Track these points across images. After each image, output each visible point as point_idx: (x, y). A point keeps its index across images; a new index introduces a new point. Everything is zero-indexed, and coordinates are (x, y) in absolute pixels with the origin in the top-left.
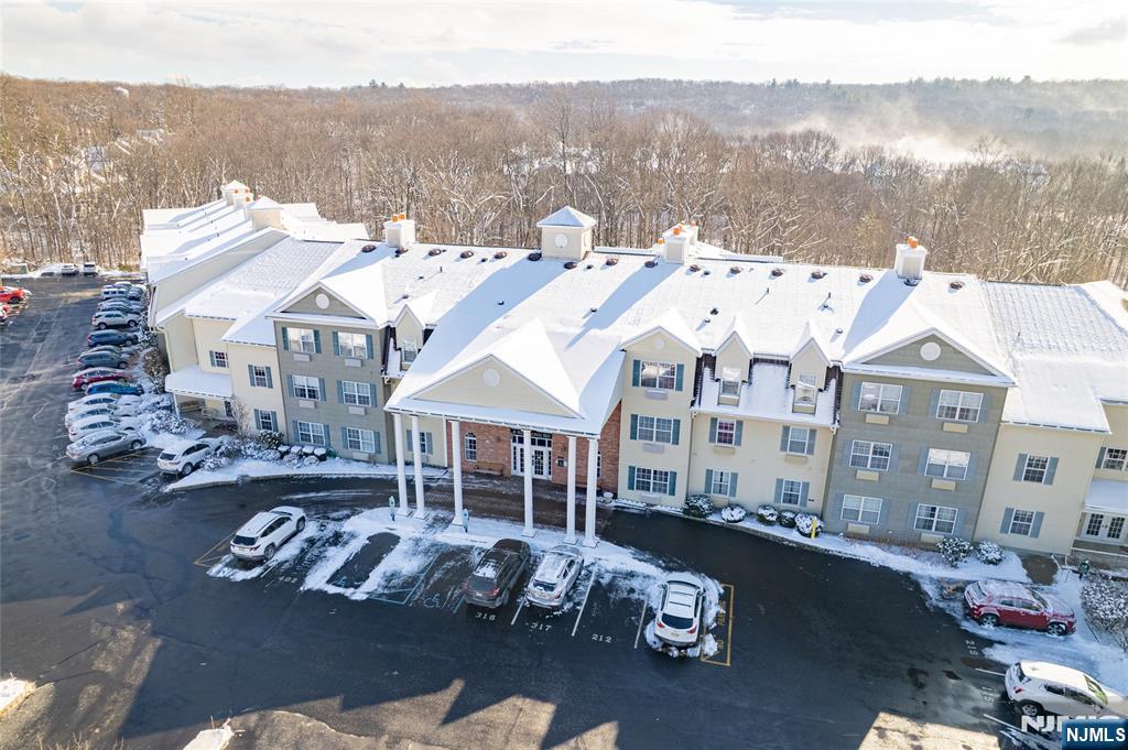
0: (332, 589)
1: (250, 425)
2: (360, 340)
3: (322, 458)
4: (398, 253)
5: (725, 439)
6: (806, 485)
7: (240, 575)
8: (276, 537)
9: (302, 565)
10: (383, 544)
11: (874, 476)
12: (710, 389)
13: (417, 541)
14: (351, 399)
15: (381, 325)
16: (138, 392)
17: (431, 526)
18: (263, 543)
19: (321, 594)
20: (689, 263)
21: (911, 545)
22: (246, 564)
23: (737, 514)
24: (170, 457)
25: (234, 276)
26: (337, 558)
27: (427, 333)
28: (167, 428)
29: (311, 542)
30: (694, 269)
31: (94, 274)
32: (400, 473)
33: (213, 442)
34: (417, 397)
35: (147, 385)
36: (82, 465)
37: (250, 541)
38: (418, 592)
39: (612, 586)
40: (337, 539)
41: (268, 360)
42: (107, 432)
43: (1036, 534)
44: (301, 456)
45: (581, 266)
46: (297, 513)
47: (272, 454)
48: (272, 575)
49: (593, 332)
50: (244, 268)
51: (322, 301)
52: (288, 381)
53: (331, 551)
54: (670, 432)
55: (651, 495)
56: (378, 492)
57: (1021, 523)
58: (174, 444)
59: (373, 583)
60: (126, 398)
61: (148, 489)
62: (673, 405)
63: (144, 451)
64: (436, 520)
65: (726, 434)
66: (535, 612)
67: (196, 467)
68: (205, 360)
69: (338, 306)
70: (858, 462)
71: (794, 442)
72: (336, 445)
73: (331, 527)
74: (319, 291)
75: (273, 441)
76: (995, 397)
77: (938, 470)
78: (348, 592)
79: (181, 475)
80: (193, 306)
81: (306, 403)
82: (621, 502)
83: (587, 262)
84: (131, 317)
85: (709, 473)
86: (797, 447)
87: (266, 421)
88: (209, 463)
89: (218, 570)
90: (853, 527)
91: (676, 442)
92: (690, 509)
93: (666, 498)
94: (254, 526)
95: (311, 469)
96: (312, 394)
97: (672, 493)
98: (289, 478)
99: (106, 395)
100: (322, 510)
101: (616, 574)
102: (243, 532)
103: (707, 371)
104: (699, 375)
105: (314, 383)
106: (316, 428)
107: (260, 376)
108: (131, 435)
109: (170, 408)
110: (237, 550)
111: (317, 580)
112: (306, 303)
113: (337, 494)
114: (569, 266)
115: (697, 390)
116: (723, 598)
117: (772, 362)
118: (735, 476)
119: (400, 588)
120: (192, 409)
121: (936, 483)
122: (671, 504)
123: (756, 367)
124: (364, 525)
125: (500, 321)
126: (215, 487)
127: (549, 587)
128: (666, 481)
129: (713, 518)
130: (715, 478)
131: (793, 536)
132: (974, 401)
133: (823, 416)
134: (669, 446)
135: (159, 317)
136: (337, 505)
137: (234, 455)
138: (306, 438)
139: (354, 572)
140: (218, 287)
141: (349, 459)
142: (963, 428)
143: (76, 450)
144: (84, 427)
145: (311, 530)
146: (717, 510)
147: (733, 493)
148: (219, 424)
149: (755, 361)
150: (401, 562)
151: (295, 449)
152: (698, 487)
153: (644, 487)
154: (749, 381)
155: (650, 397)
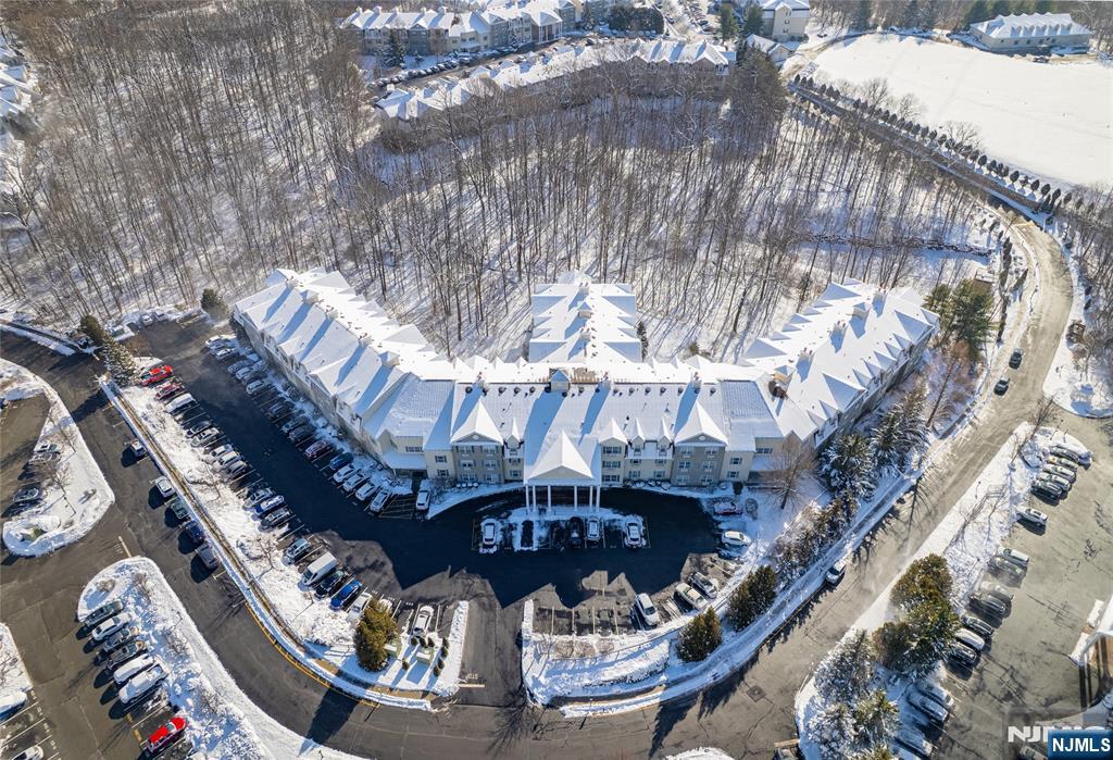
0: (524, 549)
2: (492, 448)
3: (478, 487)
4: (485, 392)
5: (636, 464)
6: (664, 473)
7: (491, 551)
9: (508, 541)
10: (529, 525)
11: (686, 470)
12: (630, 452)
13: (539, 522)
14: (488, 465)
15: (500, 442)
16: (352, 458)
17: (540, 513)
19: (522, 551)
20: (613, 389)
21: (700, 487)
22: (489, 547)
23: (641, 484)
25: (399, 407)
26: (517, 535)
27: (523, 443)
28: (398, 484)
29: (504, 531)
30: (615, 392)
38: (552, 543)
39: (610, 527)
40: (511, 527)
41: (447, 455)
43: (738, 477)
44: (469, 488)
47: (457, 490)
48: (501, 548)
49: (586, 436)
50: (401, 399)
51: (476, 438)
52: (456, 461)
53: (513, 533)
54: (617, 465)
55: (612, 482)
57: (733, 474)
59: (536, 542)
60: (354, 465)
61: (420, 519)
62: (616, 458)
65: (636, 461)
66: (591, 543)
67: (430, 503)
68: (402, 450)
69: (483, 439)
70: (681, 467)
71: (661, 463)
73: (506, 522)
74: (474, 434)
76: (722, 447)
77: (706, 467)
78: (530, 549)
79: (427, 510)
80: (396, 430)
81: (466, 468)
83: (572, 392)
85: (631, 473)
87: (443, 473)
88: (435, 501)
90: (681, 485)
91: (619, 467)
92: (625, 485)
93: (616, 483)
95: (477, 494)
96: (470, 465)
97: (618, 481)
98: (472, 501)
100: (497, 514)
101: (610, 521)
103: (630, 447)
104: (627, 448)
105: (471, 462)
106: (471, 475)
107: (441, 459)
111: (517, 546)
112: (469, 438)
113: (495, 504)
114: (564, 395)
115: (626, 453)
116: (644, 523)
117: (651, 442)
118: (639, 472)
119: (544, 541)
121: (706, 470)
122: (619, 484)
124: (516, 519)
125: (548, 434)
128: (615, 478)
129: (633, 487)
131: (662, 491)
132: (717, 449)
133: (669, 456)
134: (616, 468)
136: (500, 511)
137: (441, 494)
138: (467, 479)
139: (527, 540)
140: (397, 414)
141: (490, 484)
142: (713, 456)
145: (500, 526)
146: (634, 484)
147: (640, 477)
149: (646, 442)
150: (539, 532)
151: (464, 486)
152: (627, 476)
153: (608, 480)
154: (644, 448)
155: (610, 456)
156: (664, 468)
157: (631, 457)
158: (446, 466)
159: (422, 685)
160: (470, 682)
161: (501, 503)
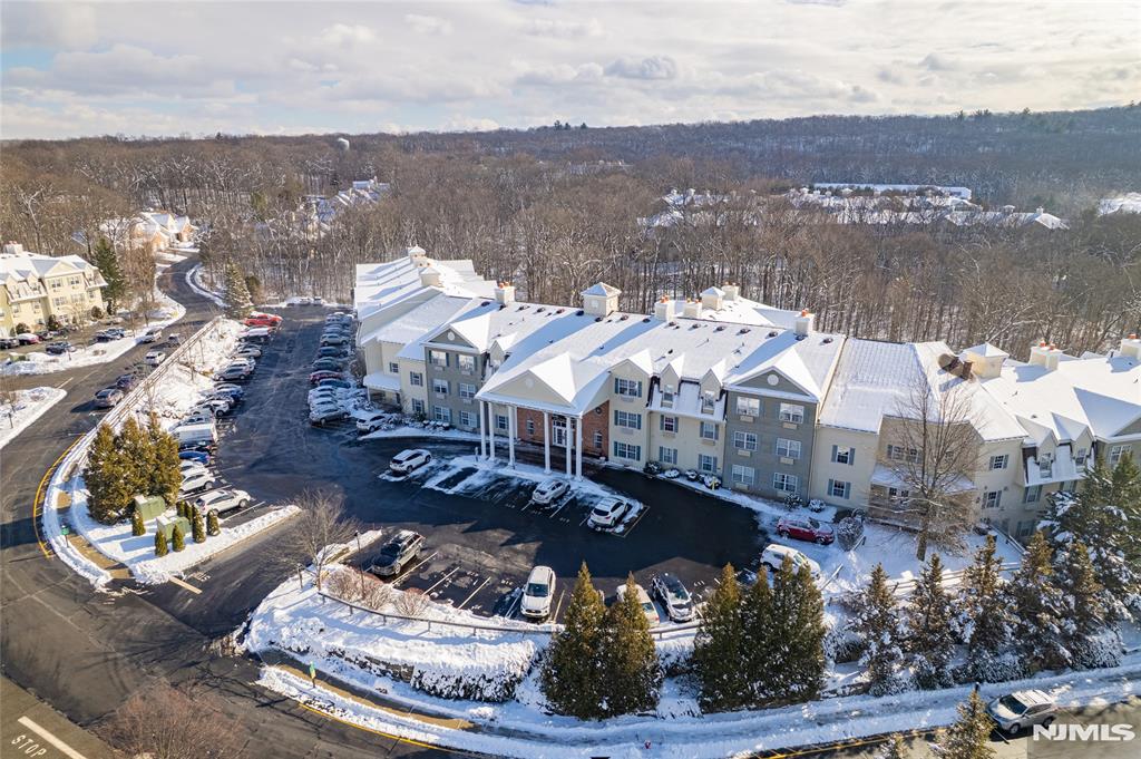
0: (437, 489)
1: (409, 408)
2: (470, 360)
3: (446, 429)
5: (669, 428)
6: (715, 459)
7: (393, 479)
8: (414, 462)
9: (424, 478)
11: (748, 454)
12: (657, 397)
13: (487, 472)
14: (464, 394)
15: (482, 350)
16: (347, 386)
17: (497, 466)
18: (406, 464)
19: (432, 490)
20: (668, 322)
22: (396, 473)
23: (673, 473)
24: (364, 421)
25: (406, 318)
26: (443, 476)
28: (362, 407)
29: (432, 468)
30: (671, 324)
31: (321, 305)
32: (482, 438)
33: (387, 416)
34: (491, 392)
35: (352, 382)
36: (316, 424)
37: (400, 462)
38: (480, 494)
39: (582, 500)
40: (446, 468)
41: (421, 369)
42: (330, 407)
43: (847, 497)
44: (435, 427)
45: (605, 320)
46: (427, 453)
47: (419, 424)
48: (409, 480)
49: (596, 358)
50: (414, 312)
51: (451, 337)
52: (430, 382)
53: (442, 473)
54: (635, 422)
55: (627, 460)
56: (471, 447)
57: (839, 488)
58: (365, 416)
59: (459, 487)
60: (340, 389)
61: (351, 438)
62: (636, 406)
63: (349, 419)
64: (501, 463)
65: (670, 425)
67: (377, 429)
68: (387, 367)
69: (460, 340)
70: (739, 444)
71: (707, 432)
72: (456, 422)
73: (444, 462)
74: (450, 330)
75: (420, 417)
76: (811, 408)
77: (783, 452)
78: (445, 490)
79: (368, 432)
80: (383, 335)
81: (440, 395)
82: (610, 463)
84: (343, 338)
85: (661, 449)
86: (709, 435)
87: (418, 406)
88: (384, 426)
89: (384, 476)
90: (738, 485)
91: (639, 428)
92: (647, 469)
93: (635, 461)
94: (402, 456)
95: (440, 434)
96: (444, 390)
97: (639, 459)
98: (427, 438)
99: (330, 387)
100: (442, 454)
101: (588, 495)
102: (397, 458)
103: (656, 386)
104: (651, 389)
105: (445, 384)
106: (445, 411)
107: (416, 379)
108: (343, 410)
109: (365, 396)
110: (392, 466)
111: (431, 484)
113: (452, 448)
114: (598, 320)
116: (640, 511)
117: (691, 382)
118: (676, 451)
120: (378, 397)
121: (783, 460)
122: (638, 466)
123: (683, 385)
124: (461, 463)
125: (545, 350)
126: (386, 439)
127: (543, 493)
128: (635, 452)
129: (659, 476)
130: (665, 454)
131: (702, 488)
132: (800, 411)
133: (717, 415)
134: (635, 430)
135: (363, 340)
136: (449, 453)
137: (398, 424)
138: (439, 417)
139: (449, 483)
140: (397, 323)
141: (462, 430)
142: (794, 427)
143: (315, 415)
144: (318, 403)
145: (433, 463)
146: (662, 471)
147: (675, 462)
148: (390, 406)
149: (682, 381)
150: (474, 481)
151: (432, 423)
152: (656, 457)
153: (623, 454)
154: (678, 393)
155: (624, 400)
156: (715, 451)
157: (656, 406)
158: (420, 393)
159: (124, 557)
160: (189, 581)
161: (461, 447)
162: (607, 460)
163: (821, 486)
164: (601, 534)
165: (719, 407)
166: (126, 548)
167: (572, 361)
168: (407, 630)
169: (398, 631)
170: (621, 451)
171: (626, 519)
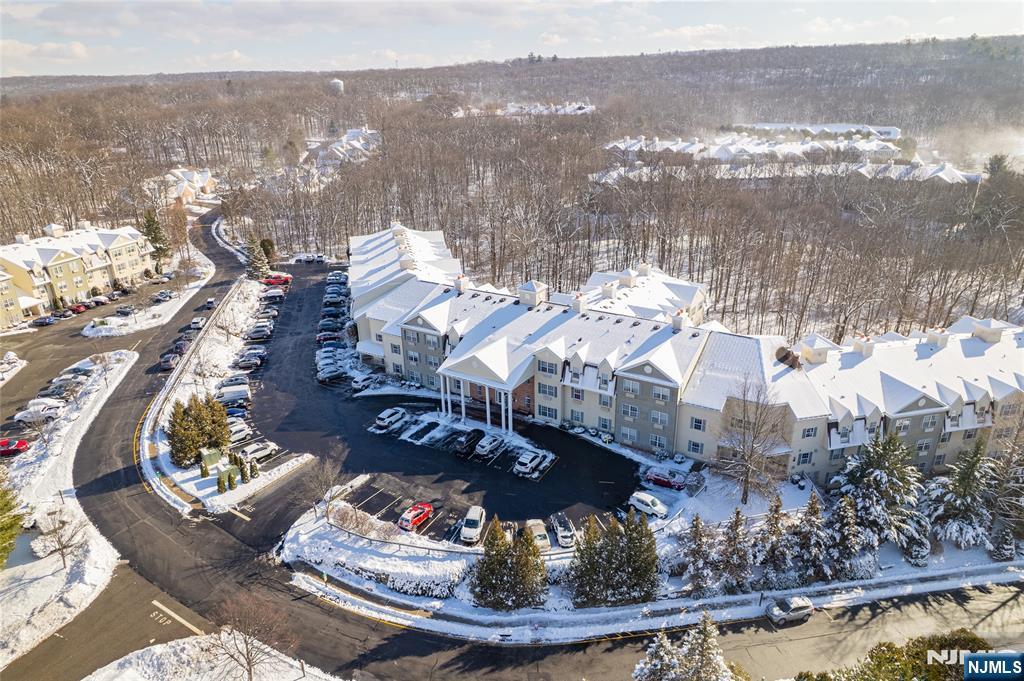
0: (409, 440)
1: (390, 370)
2: (435, 339)
3: (418, 388)
4: (459, 294)
5: (577, 397)
6: (610, 421)
7: (378, 432)
8: (393, 419)
9: (401, 431)
10: (433, 426)
11: (631, 420)
12: (568, 375)
13: (446, 426)
14: (431, 363)
15: (442, 333)
16: (344, 347)
17: (453, 421)
18: (388, 420)
19: (405, 441)
20: (582, 313)
21: (648, 452)
22: (380, 428)
23: (580, 430)
24: (356, 382)
25: (388, 297)
26: (414, 429)
27: (461, 339)
28: (356, 368)
29: (406, 422)
30: (583, 316)
32: (442, 397)
33: (374, 376)
34: (448, 369)
35: (349, 344)
36: (322, 382)
37: (383, 419)
38: (439, 445)
39: (512, 451)
40: (416, 423)
41: (399, 342)
42: (332, 368)
43: (702, 453)
44: (410, 386)
45: (536, 309)
46: (402, 410)
47: (398, 384)
48: (390, 433)
49: (527, 345)
50: (393, 293)
51: (420, 321)
52: (406, 353)
53: (413, 427)
54: (553, 392)
55: (548, 418)
56: (434, 405)
57: (695, 447)
58: (359, 376)
59: (425, 439)
60: (340, 350)
61: (348, 395)
62: (552, 380)
63: (347, 378)
64: (456, 419)
65: (578, 395)
66: (478, 456)
67: (367, 387)
68: (374, 338)
69: (426, 324)
70: (626, 413)
71: (604, 402)
72: (425, 383)
73: (415, 417)
74: (419, 317)
75: (400, 379)
76: (674, 391)
77: (656, 420)
78: (415, 442)
79: (360, 390)
80: (371, 312)
81: (413, 363)
82: (535, 420)
83: (538, 308)
84: (342, 298)
85: (572, 411)
86: (605, 404)
87: (397, 368)
88: (372, 386)
89: (371, 429)
90: (625, 441)
91: (556, 396)
92: (562, 426)
93: (553, 419)
94: (384, 414)
95: (413, 392)
96: (416, 360)
97: (556, 418)
98: (403, 396)
99: (331, 349)
100: (414, 410)
101: (516, 447)
102: (380, 416)
103: (567, 367)
104: (564, 369)
105: (417, 355)
106: (417, 374)
107: (395, 349)
108: (341, 370)
109: (357, 358)
110: (378, 422)
111: (405, 436)
112: (414, 321)
113: (421, 404)
114: (530, 309)
115: (563, 375)
116: (552, 461)
117: (592, 366)
118: (582, 413)
119: (434, 442)
120: (367, 359)
121: (656, 426)
122: (555, 423)
123: (586, 368)
124: (427, 418)
125: (491, 336)
126: (373, 397)
127: (483, 447)
128: (552, 413)
129: (571, 431)
130: (575, 415)
131: (600, 442)
132: (667, 392)
133: (610, 391)
134: (553, 397)
135: (356, 315)
136: (419, 409)
137: (382, 383)
138: (413, 378)
139: (418, 435)
140: (381, 302)
141: (430, 389)
142: (663, 403)
143: (321, 375)
144: (324, 362)
145: (407, 418)
146: (573, 427)
147: (582, 422)
148: (377, 367)
149: (586, 365)
150: (437, 434)
151: (408, 383)
152: (569, 417)
153: (545, 414)
154: (583, 374)
155: (545, 376)
156: (610, 415)
157: (567, 382)
158: (399, 359)
159: (199, 494)
160: (242, 511)
161: (427, 405)
162: (534, 417)
163: (684, 446)
164: (522, 479)
165: (612, 385)
166: (200, 487)
167: (508, 345)
168: (385, 550)
169: (380, 550)
170: (544, 411)
171: (541, 467)
